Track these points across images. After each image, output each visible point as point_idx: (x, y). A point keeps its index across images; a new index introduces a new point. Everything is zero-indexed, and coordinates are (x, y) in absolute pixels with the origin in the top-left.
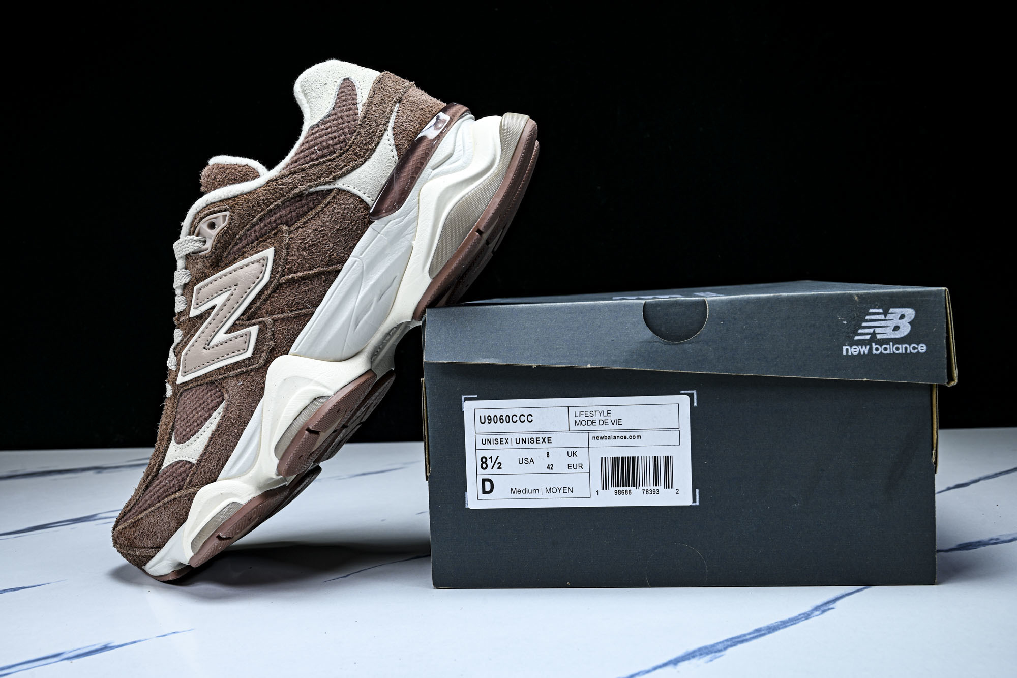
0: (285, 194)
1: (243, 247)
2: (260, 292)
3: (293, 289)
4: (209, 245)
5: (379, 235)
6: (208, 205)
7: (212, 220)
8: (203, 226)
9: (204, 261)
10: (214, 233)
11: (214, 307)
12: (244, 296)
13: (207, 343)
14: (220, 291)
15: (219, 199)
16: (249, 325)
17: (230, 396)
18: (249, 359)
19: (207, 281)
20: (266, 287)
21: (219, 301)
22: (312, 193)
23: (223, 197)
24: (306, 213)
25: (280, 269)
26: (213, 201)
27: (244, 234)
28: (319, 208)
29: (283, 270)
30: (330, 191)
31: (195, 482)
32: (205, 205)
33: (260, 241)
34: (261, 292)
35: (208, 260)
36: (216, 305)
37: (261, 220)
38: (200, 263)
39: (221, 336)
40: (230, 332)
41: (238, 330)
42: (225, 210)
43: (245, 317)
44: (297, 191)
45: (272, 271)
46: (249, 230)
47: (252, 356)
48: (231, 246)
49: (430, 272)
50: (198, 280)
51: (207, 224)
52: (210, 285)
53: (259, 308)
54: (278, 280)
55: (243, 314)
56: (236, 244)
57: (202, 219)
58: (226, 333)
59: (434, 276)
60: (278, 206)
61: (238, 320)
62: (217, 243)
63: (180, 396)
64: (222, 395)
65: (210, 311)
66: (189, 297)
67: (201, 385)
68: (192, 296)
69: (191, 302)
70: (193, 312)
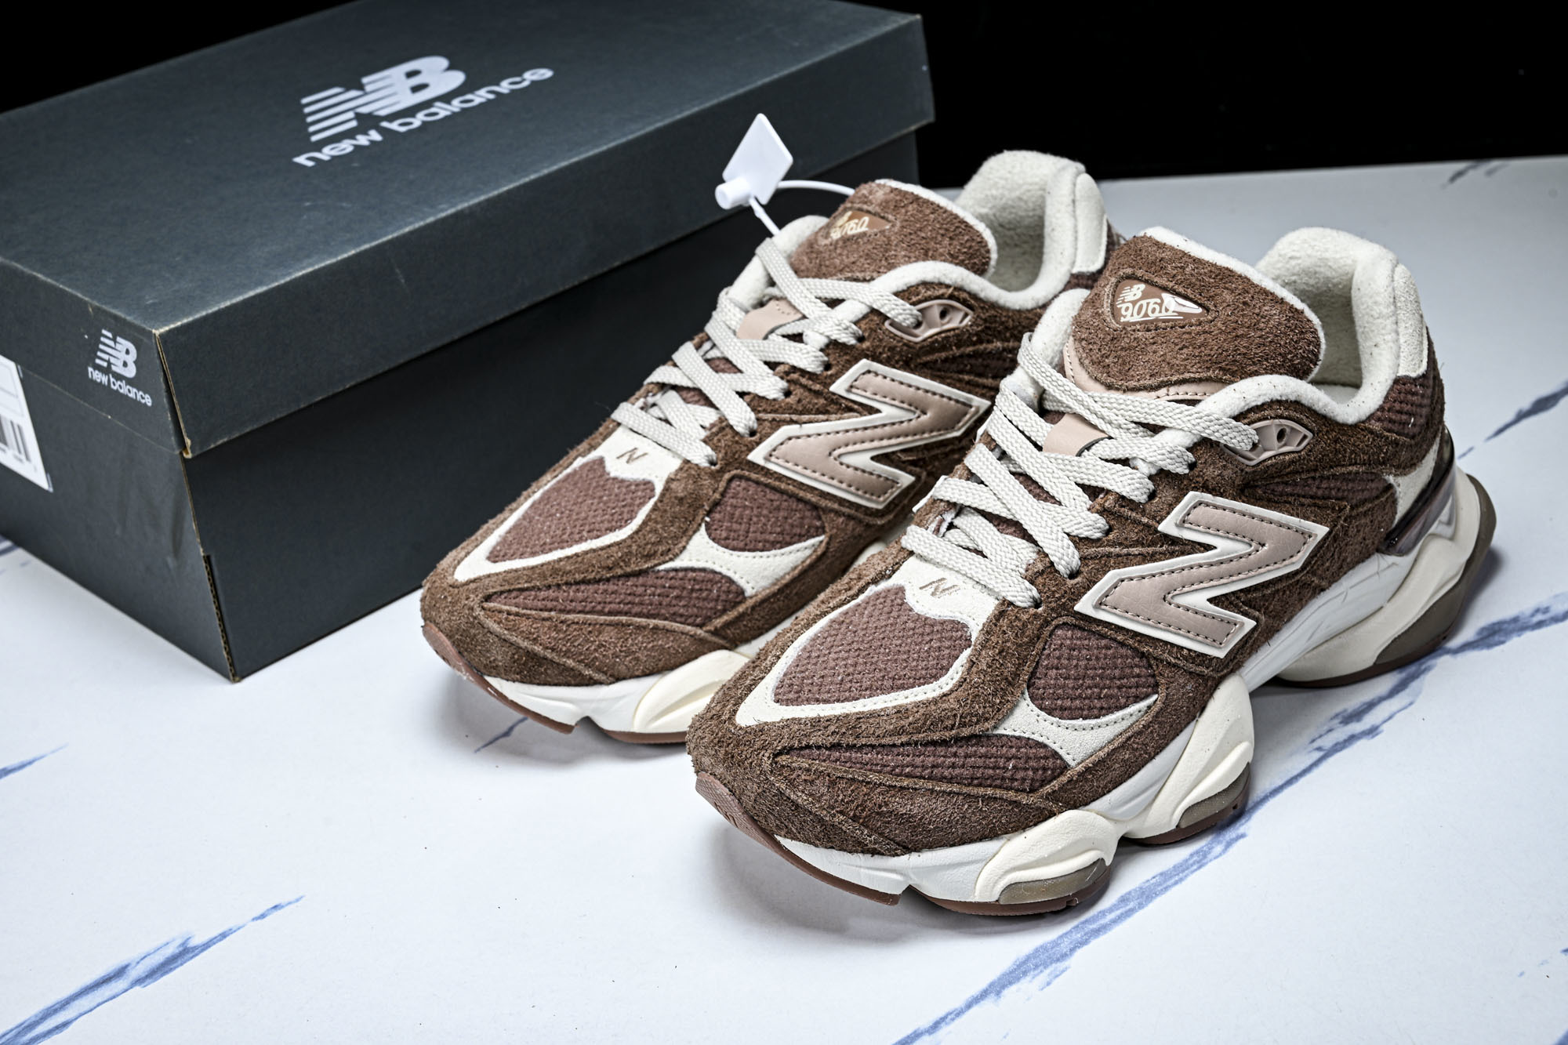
0: (1372, 463)
1: (1292, 495)
4: (1259, 457)
7: (1286, 428)
8: (1273, 427)
9: (1236, 473)
10: (1277, 446)
11: (1208, 547)
12: (1264, 569)
13: (1172, 592)
14: (1233, 534)
15: (1313, 407)
16: (1245, 614)
17: (1169, 697)
19: (1220, 501)
20: (1290, 575)
22: (1383, 479)
23: (1317, 407)
24: (1366, 501)
26: (1306, 403)
27: (1306, 480)
30: (1390, 486)
31: (1061, 795)
33: (1314, 504)
34: (1281, 578)
35: (1242, 476)
36: (1215, 548)
37: (1335, 476)
38: (1230, 471)
40: (1217, 605)
41: (1227, 608)
43: (1244, 597)
44: (1381, 469)
46: (1314, 478)
47: (1222, 659)
50: (1205, 488)
51: (1278, 428)
52: (1220, 511)
53: (1264, 600)
56: (1286, 483)
57: (1279, 415)
58: (1210, 600)
59: (1378, 662)
60: (1357, 473)
61: (1236, 594)
62: (1272, 465)
63: (1057, 627)
64: (1157, 685)
65: (1197, 546)
66: (1167, 495)
67: (1122, 644)
68: (1178, 500)
69: (1171, 507)
70: (1167, 526)
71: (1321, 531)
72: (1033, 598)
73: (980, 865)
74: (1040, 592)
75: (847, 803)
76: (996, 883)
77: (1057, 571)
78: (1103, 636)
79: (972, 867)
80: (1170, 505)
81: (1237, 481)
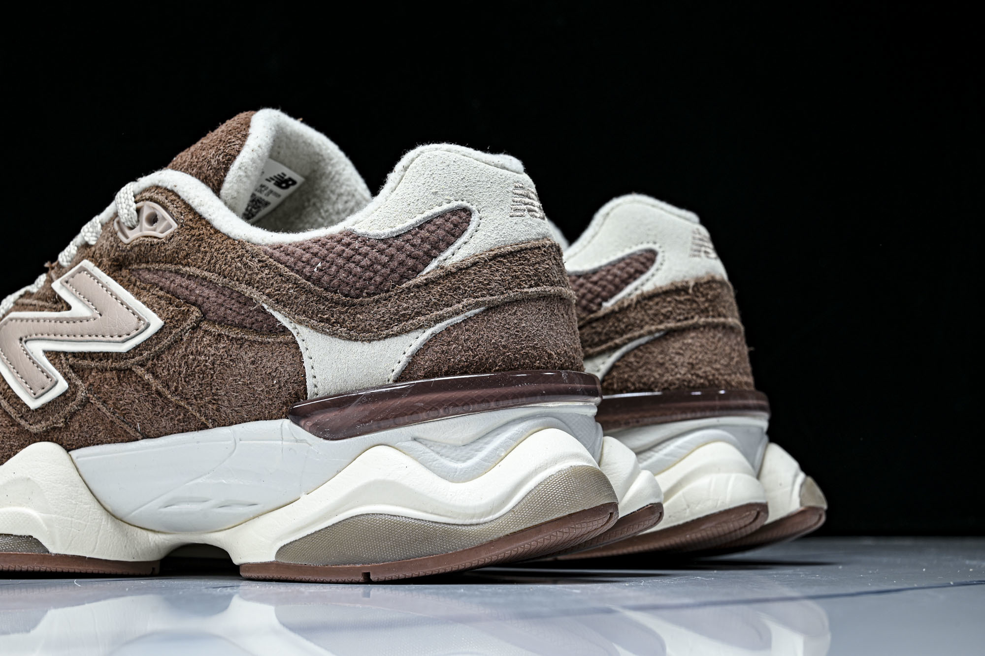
0: (235, 279)
1: (149, 283)
2: (108, 353)
3: (138, 391)
5: (280, 442)
6: (172, 191)
7: (157, 214)
9: (112, 246)
10: (146, 229)
11: (68, 307)
12: (93, 337)
13: (29, 337)
14: (87, 300)
15: (186, 199)
16: (65, 375)
18: (29, 409)
20: (118, 356)
21: (76, 308)
22: (264, 311)
23: (190, 202)
24: (233, 325)
25: (145, 354)
26: (180, 194)
27: (164, 271)
28: (251, 337)
29: (148, 360)
30: (285, 330)
32: (169, 187)
34: (107, 355)
35: (116, 251)
36: (72, 308)
37: (190, 277)
39: (39, 349)
41: (54, 365)
42: (176, 220)
43: (71, 360)
44: (249, 291)
45: (138, 346)
46: (170, 272)
47: (33, 411)
48: (144, 266)
49: (282, 551)
51: (151, 211)
52: (92, 280)
54: (133, 364)
55: (74, 355)
59: (281, 560)
60: (216, 283)
68: (76, 265)
69: (70, 270)
70: (58, 284)
71: (157, 323)
81: (112, 255)
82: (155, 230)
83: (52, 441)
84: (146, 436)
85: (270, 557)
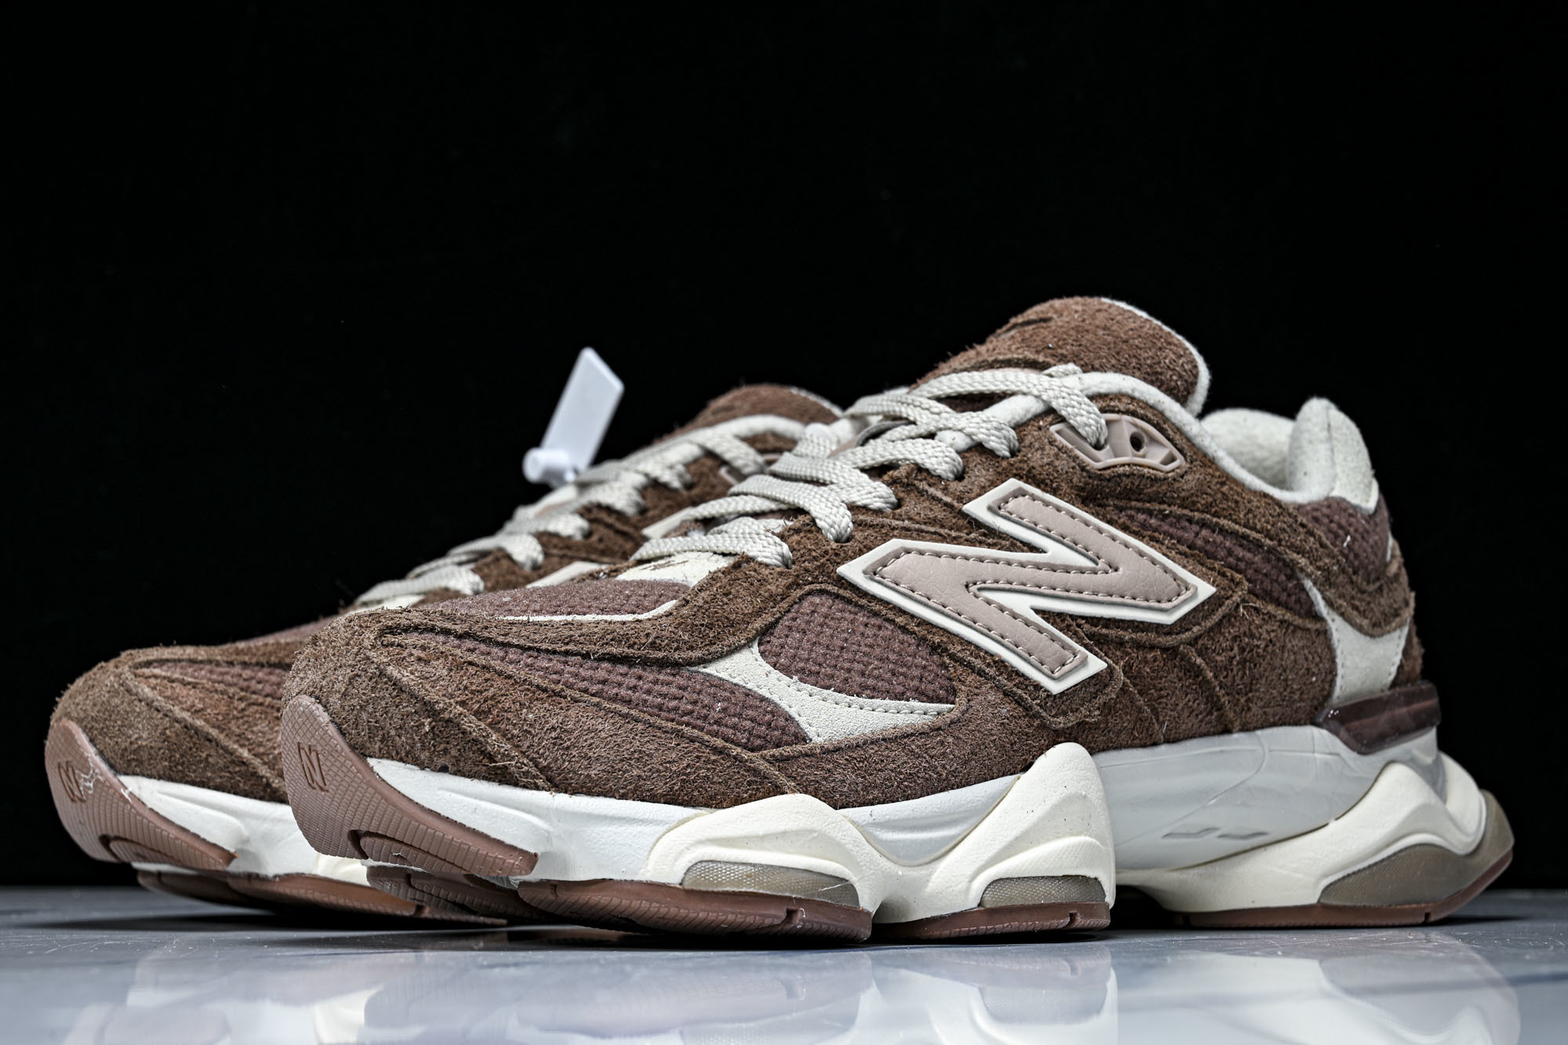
0: (1282, 544)
1: (1159, 531)
2: (1142, 623)
4: (1105, 459)
5: (1310, 755)
7: (1144, 435)
8: (1127, 426)
10: (1129, 456)
11: (1033, 549)
12: (1115, 599)
13: (979, 584)
14: (1069, 541)
16: (1090, 649)
17: (971, 711)
18: (1049, 695)
19: (1052, 499)
20: (1158, 628)
21: (1056, 552)
22: (1302, 586)
24: (1280, 604)
25: (1195, 629)
27: (1179, 518)
28: (1295, 621)
29: (1196, 637)
30: (1318, 618)
31: (793, 768)
32: (1152, 402)
33: (1198, 556)
34: (1144, 627)
35: (1081, 474)
36: (1045, 552)
37: (1221, 531)
38: (1065, 464)
39: (1023, 604)
40: (1047, 620)
41: (1063, 631)
42: (1181, 451)
43: (1087, 627)
44: (1300, 562)
45: (1185, 618)
46: (1190, 521)
47: (1055, 697)
48: (1139, 505)
49: (1327, 890)
50: (1030, 477)
51: (1134, 430)
52: (1052, 510)
53: (1121, 643)
54: (1179, 642)
55: (1087, 619)
56: (1150, 513)
57: (1134, 414)
58: (1037, 611)
59: (1324, 901)
60: (1260, 546)
61: (1074, 617)
62: (1124, 475)
63: (810, 593)
64: (954, 692)
65: (1019, 544)
66: (980, 473)
67: (904, 629)
68: (994, 484)
69: (983, 490)
70: (978, 508)
71: (1205, 590)
72: (783, 556)
73: (661, 829)
74: (792, 550)
75: (472, 692)
76: (681, 853)
77: (819, 530)
78: (876, 614)
79: (648, 829)
80: (984, 487)
81: (1075, 480)
82: (1144, 456)
83: (1076, 741)
84: (1170, 740)
85: (1312, 898)
